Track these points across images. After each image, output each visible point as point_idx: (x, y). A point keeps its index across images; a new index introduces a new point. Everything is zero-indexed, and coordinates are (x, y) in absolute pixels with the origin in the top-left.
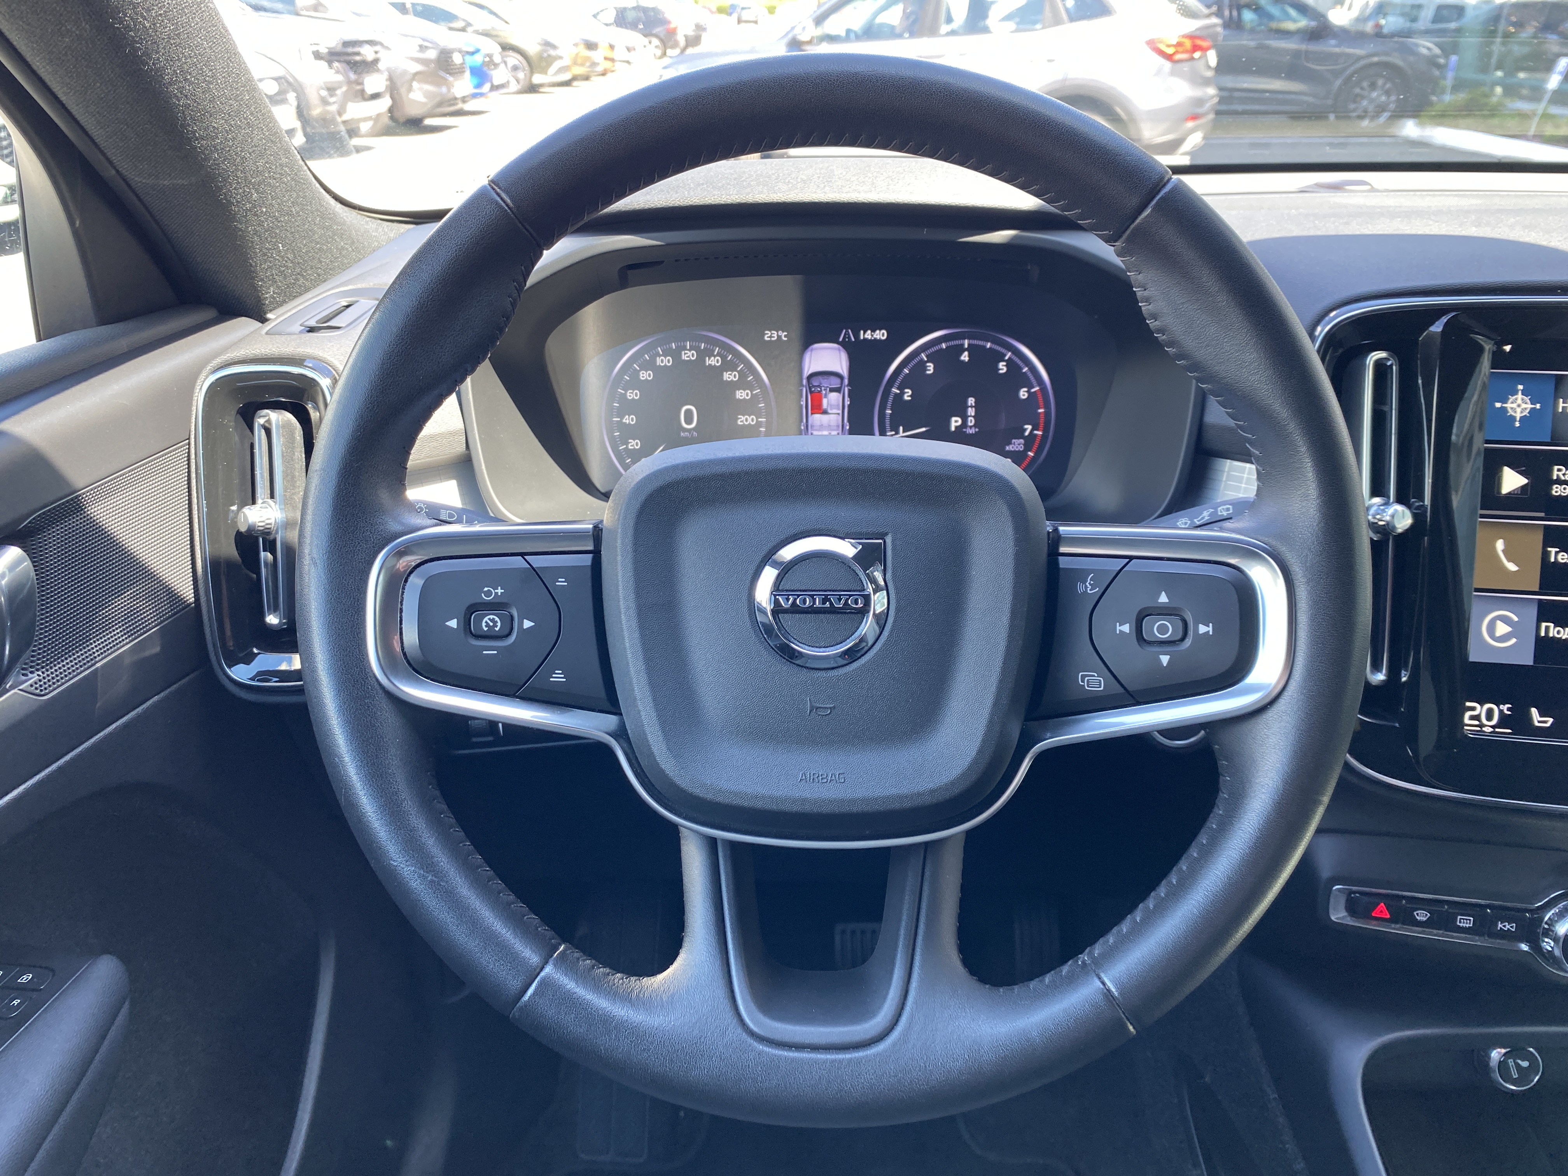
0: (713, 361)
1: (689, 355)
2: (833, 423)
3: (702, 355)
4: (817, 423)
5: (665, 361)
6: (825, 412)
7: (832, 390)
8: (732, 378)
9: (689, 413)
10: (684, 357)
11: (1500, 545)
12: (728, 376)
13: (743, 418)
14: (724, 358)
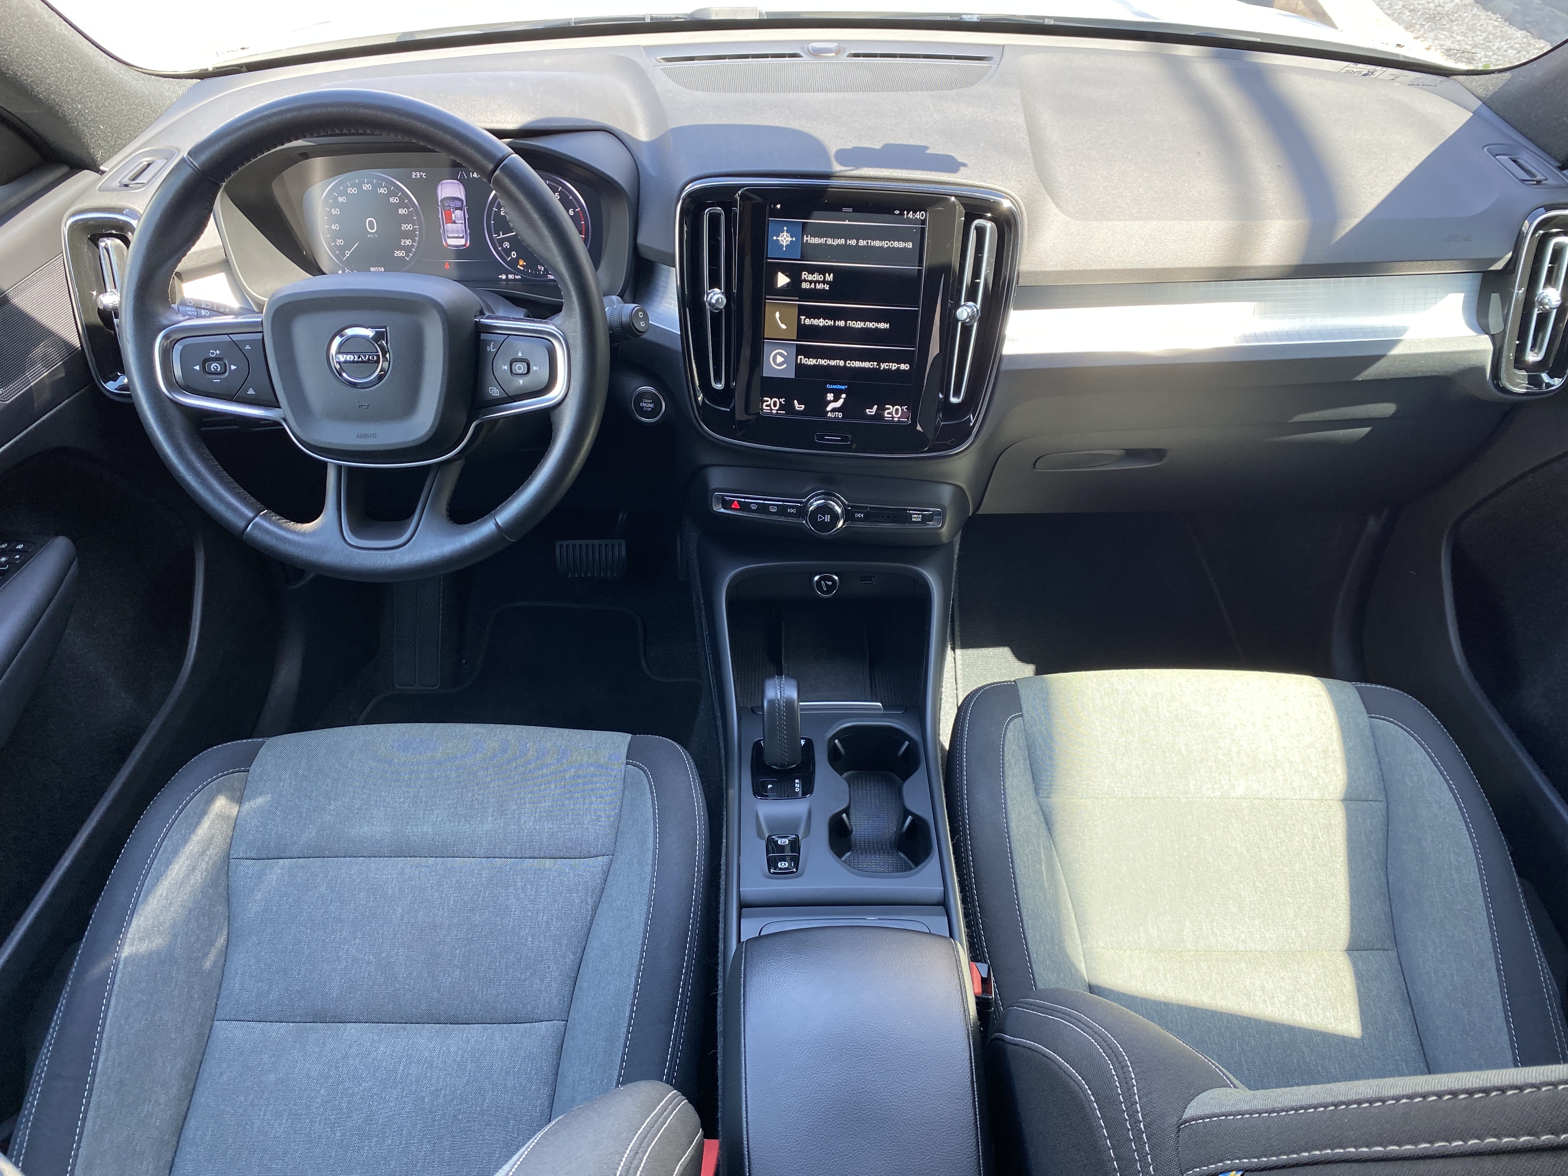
0: (382, 191)
1: (367, 187)
2: (460, 229)
3: (376, 187)
4: (450, 229)
5: (352, 191)
6: (454, 222)
7: (457, 209)
8: (395, 201)
9: (371, 223)
10: (364, 188)
11: (777, 315)
12: (393, 200)
13: (405, 226)
14: (389, 189)
